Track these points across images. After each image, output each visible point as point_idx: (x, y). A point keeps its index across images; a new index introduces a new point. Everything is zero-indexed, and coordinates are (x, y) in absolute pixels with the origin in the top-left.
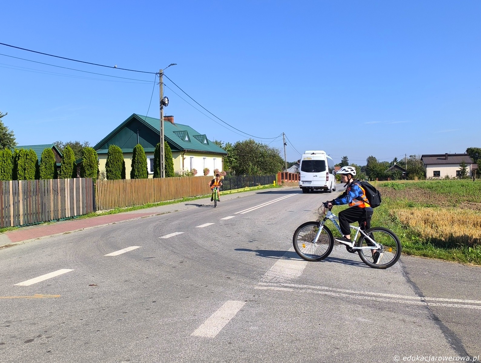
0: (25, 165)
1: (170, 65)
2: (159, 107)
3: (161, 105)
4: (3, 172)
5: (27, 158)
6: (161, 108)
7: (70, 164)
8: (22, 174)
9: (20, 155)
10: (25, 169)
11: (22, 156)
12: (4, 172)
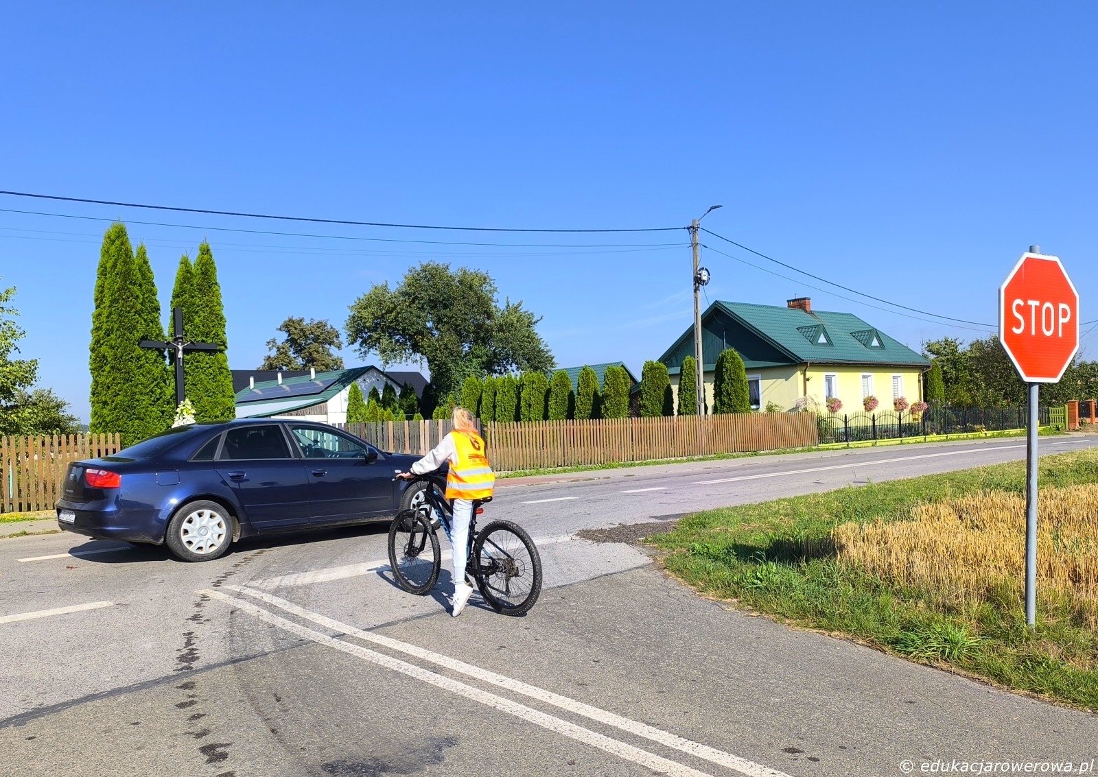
0: (530, 399)
1: (710, 210)
2: (693, 288)
3: (695, 284)
4: (503, 410)
5: (533, 388)
6: (696, 290)
7: (588, 395)
8: (526, 413)
9: (525, 383)
10: (530, 406)
11: (527, 383)
12: (505, 410)
